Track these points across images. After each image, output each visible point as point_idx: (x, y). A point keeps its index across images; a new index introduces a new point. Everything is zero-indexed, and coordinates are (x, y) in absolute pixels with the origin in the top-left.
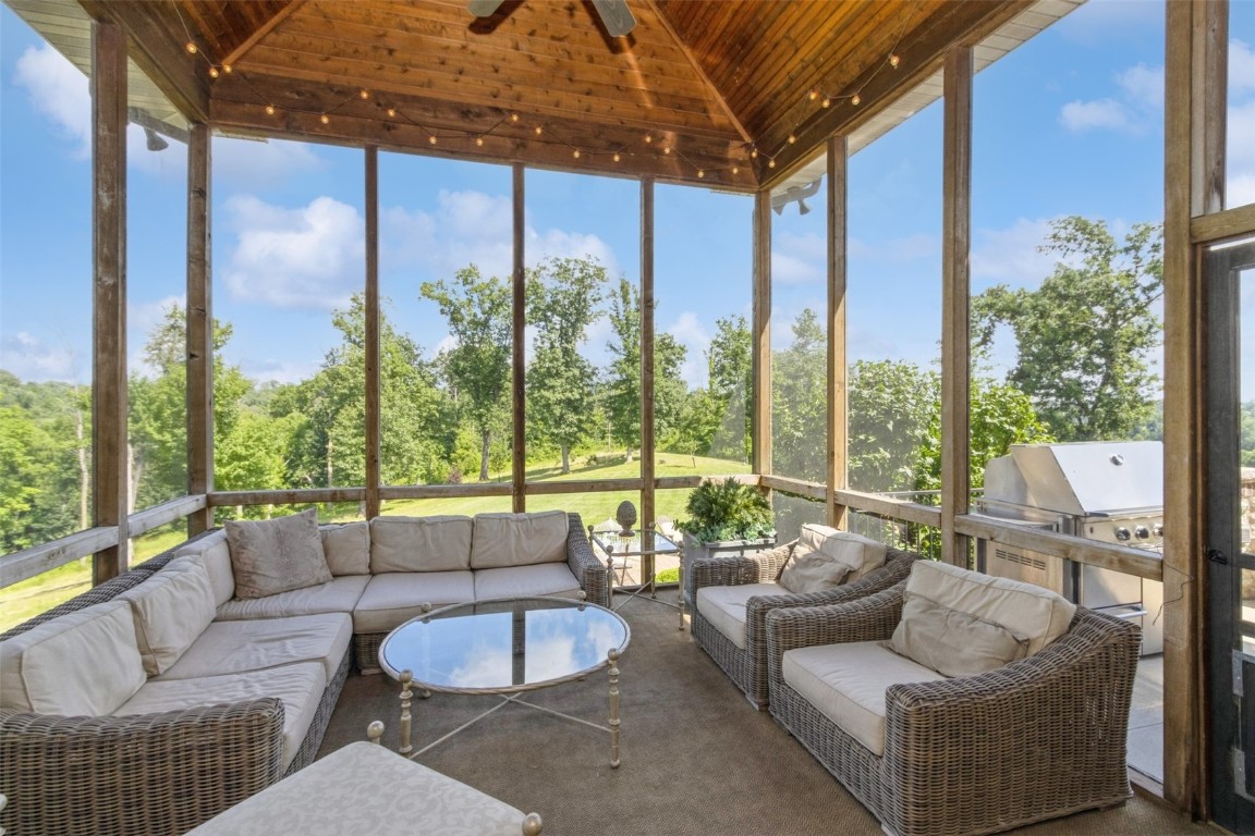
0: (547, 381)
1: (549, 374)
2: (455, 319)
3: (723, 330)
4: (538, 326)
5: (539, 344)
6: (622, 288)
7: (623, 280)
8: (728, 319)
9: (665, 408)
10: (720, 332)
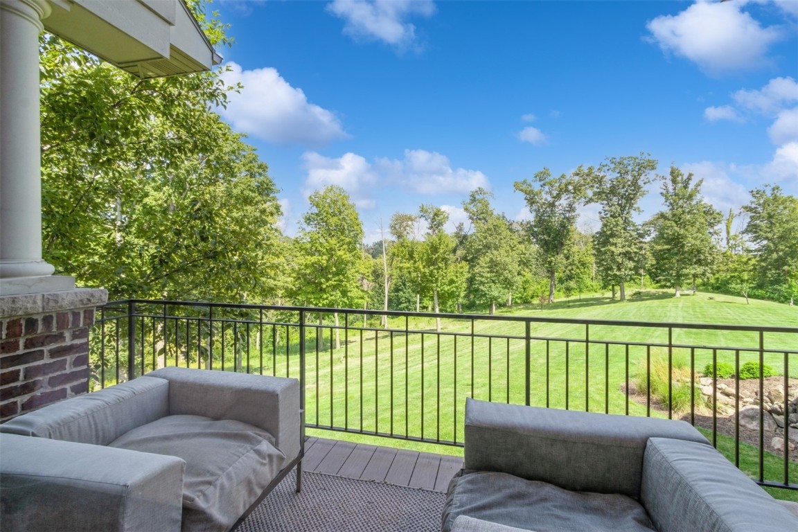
0: (611, 240)
1: (612, 235)
2: (531, 202)
3: (755, 197)
4: (602, 204)
5: (603, 215)
6: (672, 173)
7: (672, 168)
8: (761, 189)
9: (710, 258)
10: (754, 200)
